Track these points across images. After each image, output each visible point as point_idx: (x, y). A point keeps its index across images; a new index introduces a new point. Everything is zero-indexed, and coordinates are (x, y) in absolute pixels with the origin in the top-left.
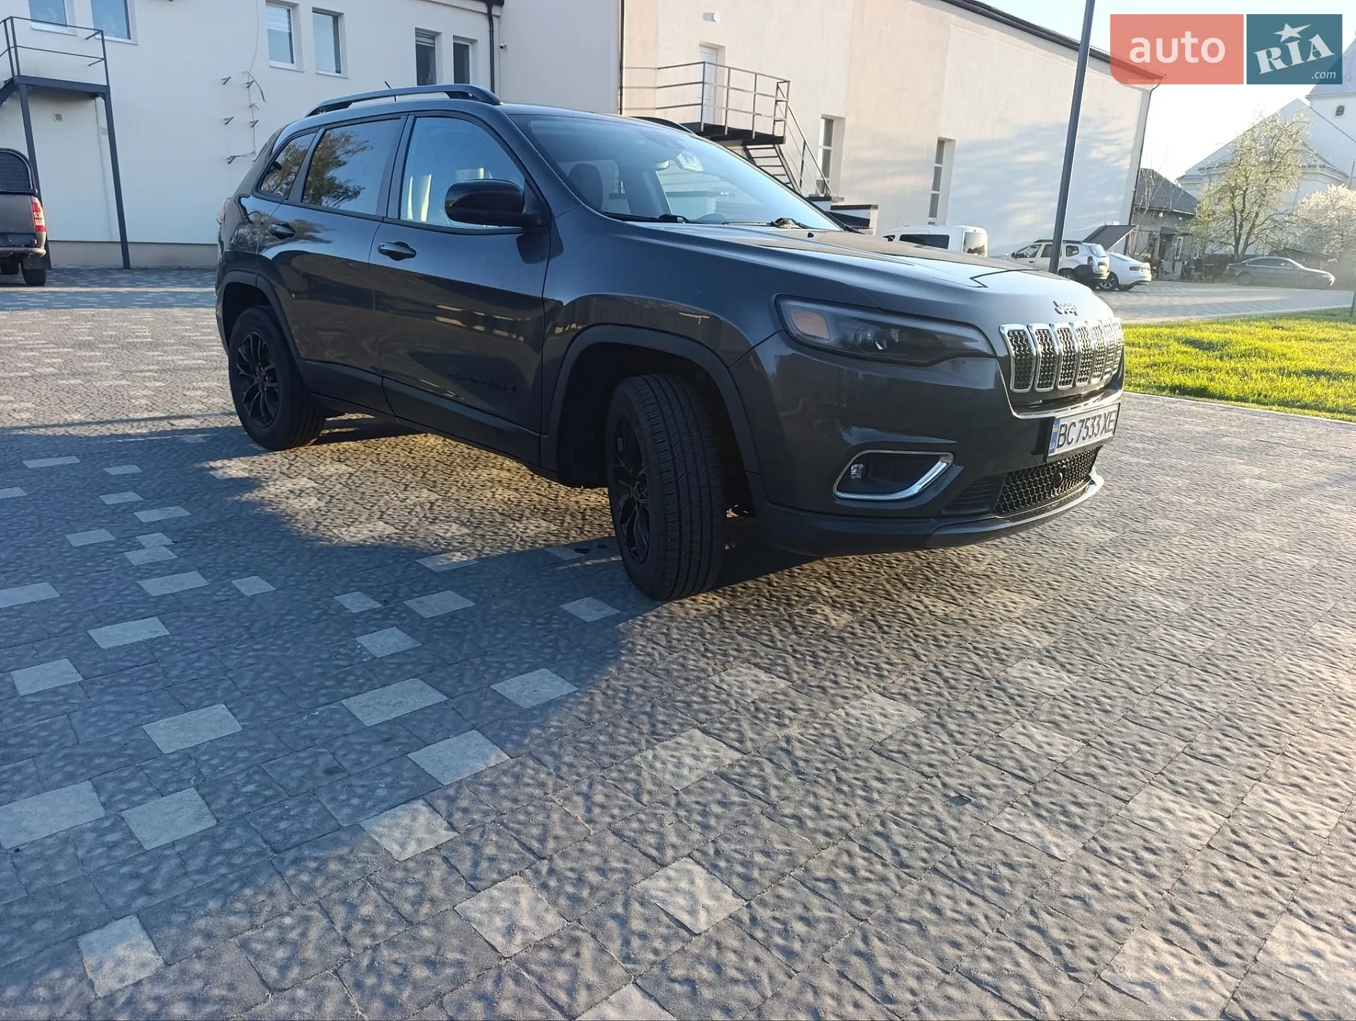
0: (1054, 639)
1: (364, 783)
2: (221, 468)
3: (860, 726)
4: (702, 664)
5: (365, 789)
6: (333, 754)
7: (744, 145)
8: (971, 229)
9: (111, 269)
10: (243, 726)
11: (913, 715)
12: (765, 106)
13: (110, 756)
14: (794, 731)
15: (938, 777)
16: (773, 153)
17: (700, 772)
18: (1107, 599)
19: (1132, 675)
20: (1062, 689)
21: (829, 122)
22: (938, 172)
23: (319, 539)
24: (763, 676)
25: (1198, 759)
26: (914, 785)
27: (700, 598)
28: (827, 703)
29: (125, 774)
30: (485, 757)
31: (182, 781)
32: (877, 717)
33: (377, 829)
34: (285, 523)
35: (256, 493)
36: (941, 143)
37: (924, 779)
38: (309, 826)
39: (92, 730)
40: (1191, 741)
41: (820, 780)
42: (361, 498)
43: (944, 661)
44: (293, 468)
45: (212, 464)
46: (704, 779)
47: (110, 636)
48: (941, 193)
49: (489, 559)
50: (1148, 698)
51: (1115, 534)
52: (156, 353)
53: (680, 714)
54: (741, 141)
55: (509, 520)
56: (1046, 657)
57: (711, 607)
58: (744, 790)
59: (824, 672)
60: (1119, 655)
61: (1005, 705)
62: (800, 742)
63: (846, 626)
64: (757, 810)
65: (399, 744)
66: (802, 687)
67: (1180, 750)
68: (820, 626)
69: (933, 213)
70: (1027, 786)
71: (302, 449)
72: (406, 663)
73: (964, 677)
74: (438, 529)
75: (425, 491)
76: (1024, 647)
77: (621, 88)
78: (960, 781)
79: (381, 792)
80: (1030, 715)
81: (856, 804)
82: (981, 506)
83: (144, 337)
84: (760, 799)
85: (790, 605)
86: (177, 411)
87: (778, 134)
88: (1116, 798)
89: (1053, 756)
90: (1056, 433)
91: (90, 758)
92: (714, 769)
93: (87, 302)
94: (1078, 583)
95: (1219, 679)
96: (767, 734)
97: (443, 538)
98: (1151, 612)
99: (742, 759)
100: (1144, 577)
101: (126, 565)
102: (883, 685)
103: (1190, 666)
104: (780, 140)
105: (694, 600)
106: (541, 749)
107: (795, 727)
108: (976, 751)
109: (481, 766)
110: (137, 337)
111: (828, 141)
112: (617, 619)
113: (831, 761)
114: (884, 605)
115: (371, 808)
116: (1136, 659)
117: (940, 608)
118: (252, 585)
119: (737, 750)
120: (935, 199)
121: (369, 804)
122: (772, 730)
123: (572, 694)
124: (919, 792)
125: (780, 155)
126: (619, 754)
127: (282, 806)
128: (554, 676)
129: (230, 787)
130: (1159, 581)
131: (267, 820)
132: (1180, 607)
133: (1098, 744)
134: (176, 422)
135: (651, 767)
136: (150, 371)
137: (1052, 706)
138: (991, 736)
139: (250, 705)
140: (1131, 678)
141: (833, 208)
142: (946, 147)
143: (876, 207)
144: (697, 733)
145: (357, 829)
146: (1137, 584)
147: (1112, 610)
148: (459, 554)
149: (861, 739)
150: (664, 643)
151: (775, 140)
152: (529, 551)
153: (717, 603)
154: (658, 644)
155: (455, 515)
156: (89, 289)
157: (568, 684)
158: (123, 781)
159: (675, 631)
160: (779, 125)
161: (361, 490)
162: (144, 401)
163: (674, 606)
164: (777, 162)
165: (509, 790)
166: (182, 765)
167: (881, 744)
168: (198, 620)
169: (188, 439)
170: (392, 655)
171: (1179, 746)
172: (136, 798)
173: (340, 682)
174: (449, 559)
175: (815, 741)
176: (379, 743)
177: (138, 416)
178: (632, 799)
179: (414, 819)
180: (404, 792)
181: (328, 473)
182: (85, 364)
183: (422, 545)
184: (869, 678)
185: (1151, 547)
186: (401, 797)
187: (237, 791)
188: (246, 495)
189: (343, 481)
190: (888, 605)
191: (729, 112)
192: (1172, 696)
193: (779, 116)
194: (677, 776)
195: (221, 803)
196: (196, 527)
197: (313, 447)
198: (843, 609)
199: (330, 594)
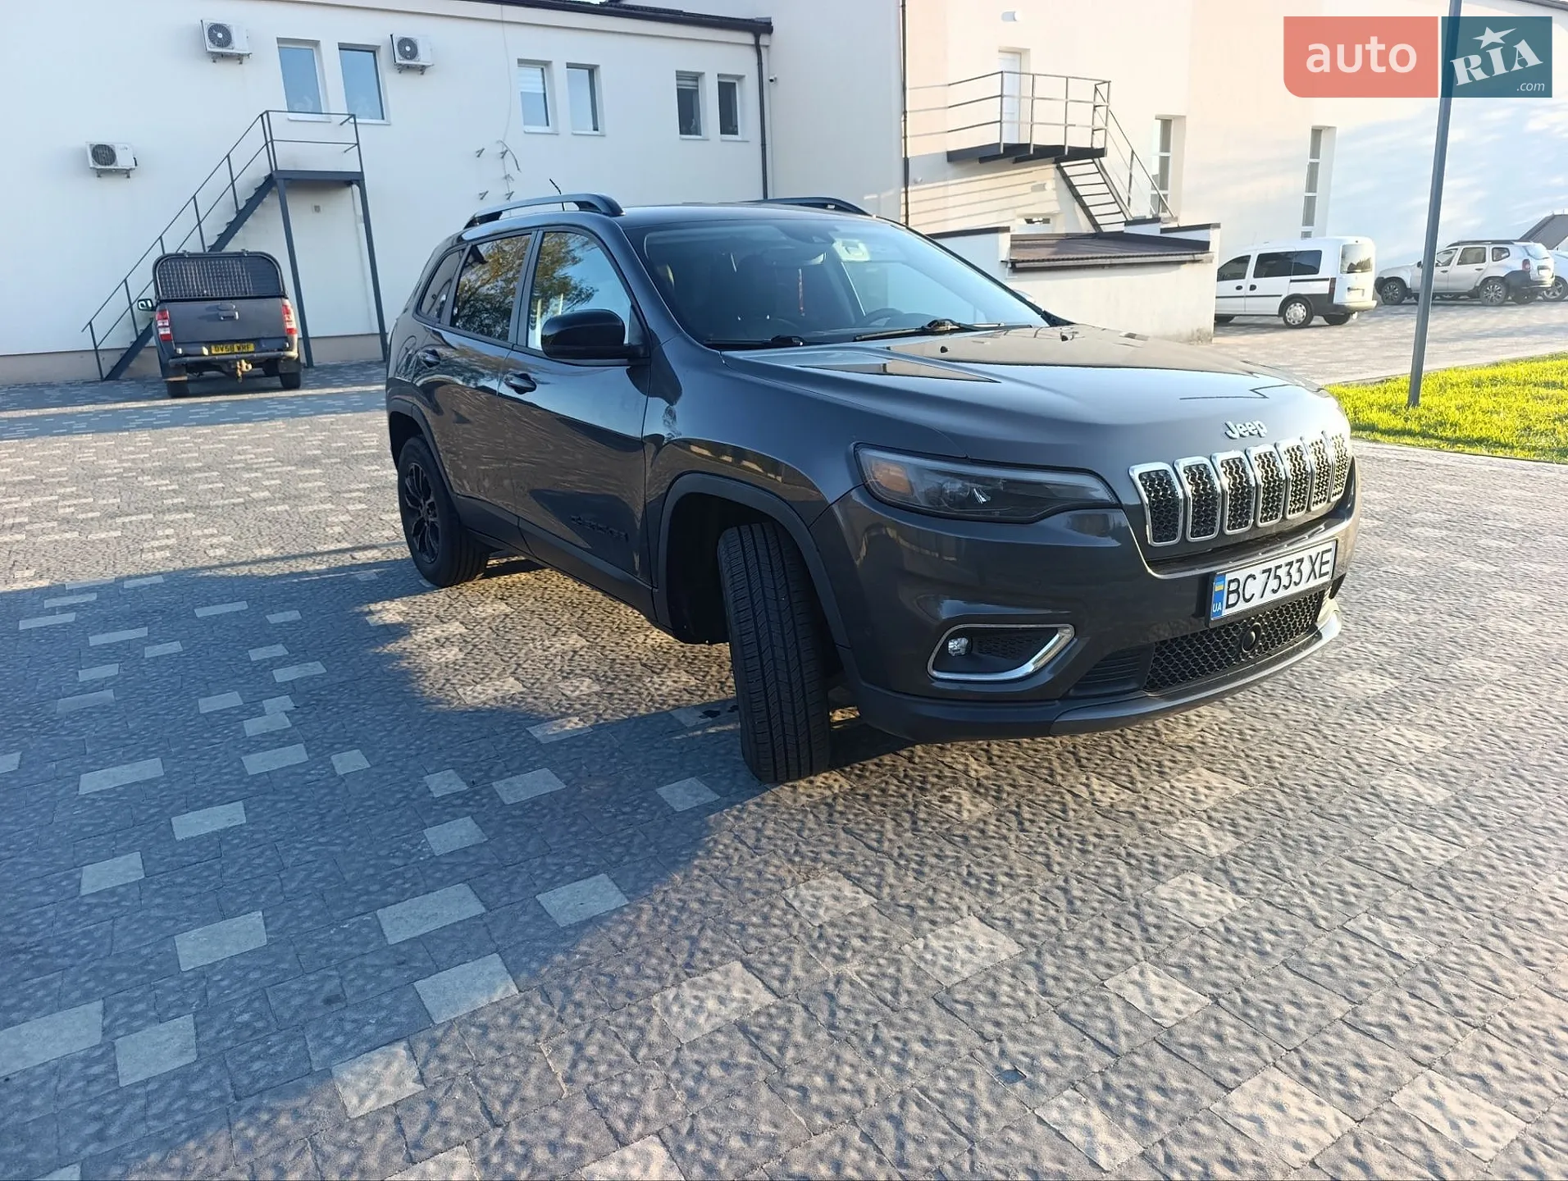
0: (1239, 843)
1: (356, 1017)
2: (380, 611)
3: (934, 963)
4: (782, 873)
5: (354, 1025)
6: (341, 978)
7: (1057, 162)
8: (1350, 240)
9: (370, 363)
10: (269, 940)
11: (1007, 948)
12: (1081, 115)
13: (132, 971)
14: (850, 970)
15: (1000, 1040)
16: (1092, 168)
17: (718, 1020)
18: (1339, 783)
19: (1325, 901)
20: (1216, 919)
21: (1166, 123)
22: (1313, 170)
23: (439, 701)
24: (848, 890)
25: (1357, 1030)
26: (964, 1051)
27: (819, 780)
28: (908, 931)
29: (136, 995)
30: (492, 988)
31: (184, 1004)
32: (960, 951)
33: (348, 1077)
34: (413, 681)
35: (401, 642)
36: (1317, 132)
37: (980, 1043)
38: (280, 1069)
39: (128, 939)
40: (1361, 1003)
41: (853, 1038)
42: (505, 648)
43: (1079, 873)
44: (451, 609)
45: (373, 607)
46: (719, 1030)
47: (191, 825)
48: (1319, 194)
49: (608, 725)
50: (1329, 935)
51: (1396, 683)
52: (373, 468)
53: (728, 941)
54: (1053, 159)
55: (649, 672)
56: (1219, 870)
57: (828, 793)
58: (757, 1047)
59: (923, 886)
60: (1318, 869)
61: (1132, 939)
62: (852, 983)
63: (979, 820)
64: (761, 1076)
65: (411, 968)
66: (887, 907)
67: (1339, 1015)
68: (948, 819)
69: (1308, 219)
70: (1109, 1059)
71: (470, 584)
72: (461, 864)
73: (1095, 898)
74: (567, 687)
75: (575, 636)
76: (1193, 854)
77: (905, 112)
78: (1024, 1048)
79: (369, 1030)
80: (1158, 955)
81: (882, 1074)
82: (1126, 682)
83: (370, 447)
84: (771, 1061)
85: (922, 790)
86: (366, 540)
87: (1097, 145)
88: (1218, 1083)
89: (1160, 1017)
90: (1222, 592)
91: (113, 972)
92: (736, 1017)
93: (334, 406)
94: (1308, 759)
95: (1445, 909)
96: (818, 971)
97: (568, 698)
98: (1394, 806)
99: (774, 1005)
100: (1407, 750)
101: (240, 736)
102: (988, 905)
103: (1411, 887)
104: (1101, 153)
105: (811, 782)
106: (556, 982)
107: (856, 963)
108: (1065, 1006)
109: (482, 1001)
110: (364, 447)
111: (1165, 145)
112: (709, 808)
113: (878, 1012)
114: (1039, 790)
115: (350, 1050)
116: (1339, 875)
117: (1109, 794)
118: (350, 762)
119: (773, 992)
120: (1310, 203)
121: (351, 1044)
122: (828, 967)
123: (619, 910)
124: (967, 1061)
125: (1101, 170)
126: (638, 991)
127: (265, 1040)
128: (611, 884)
129: (227, 1014)
130: (1426, 755)
131: (244, 1058)
132: (1438, 795)
133: (1231, 1001)
134: (358, 555)
135: (667, 1010)
136: (358, 490)
137: (1194, 942)
138: (1093, 984)
139: (288, 912)
140: (1320, 903)
141: (1163, 231)
142: (1324, 136)
143: (1217, 226)
144: (737, 967)
145: (327, 1074)
146: (1392, 761)
147: (1340, 799)
148: (576, 719)
149: (927, 982)
150: (750, 842)
151: (1093, 154)
152: (655, 714)
153: (836, 786)
154: (745, 843)
155: (593, 666)
156: (340, 390)
157: (621, 895)
158: (131, 1002)
159: (772, 825)
160: (1100, 135)
161: (509, 636)
162: (338, 529)
163: (784, 792)
164: (1098, 178)
165: (500, 1034)
166: (192, 987)
167: (948, 991)
168: (280, 805)
169: (362, 576)
170: (451, 853)
171: (1339, 1008)
172: (136, 1024)
173: (385, 886)
174: (562, 727)
175: (871, 985)
176: (392, 966)
177: (325, 548)
178: (627, 1053)
179: (388, 1065)
180: (392, 1030)
181: (484, 615)
182: (300, 485)
183: (542, 707)
184: (975, 895)
185: (1439, 702)
186: (386, 1037)
187: (230, 1022)
188: (389, 647)
189: (493, 625)
190: (1044, 789)
191: (1035, 127)
192: (1365, 933)
193: (1099, 123)
194: (691, 1024)
195: (211, 1034)
196: (322, 688)
197: (482, 582)
198: (985, 796)
199: (422, 772)
